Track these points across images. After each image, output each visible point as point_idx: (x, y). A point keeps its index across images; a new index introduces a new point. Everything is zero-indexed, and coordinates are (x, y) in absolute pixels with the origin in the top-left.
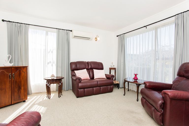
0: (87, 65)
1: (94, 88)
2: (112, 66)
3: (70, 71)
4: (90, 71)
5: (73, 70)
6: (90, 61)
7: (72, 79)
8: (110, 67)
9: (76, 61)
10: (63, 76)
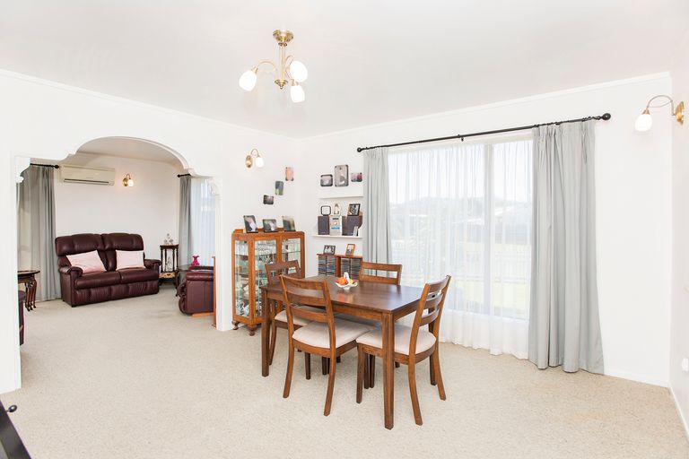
0: (100, 241)
1: (113, 287)
2: (168, 240)
3: (56, 258)
4: (109, 254)
5: (62, 255)
6: (108, 232)
7: (61, 273)
8: (163, 244)
9: (70, 234)
10: (35, 269)
